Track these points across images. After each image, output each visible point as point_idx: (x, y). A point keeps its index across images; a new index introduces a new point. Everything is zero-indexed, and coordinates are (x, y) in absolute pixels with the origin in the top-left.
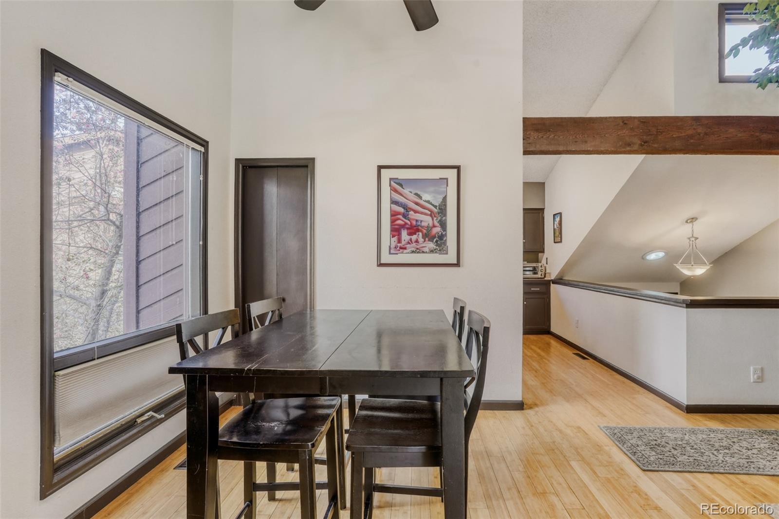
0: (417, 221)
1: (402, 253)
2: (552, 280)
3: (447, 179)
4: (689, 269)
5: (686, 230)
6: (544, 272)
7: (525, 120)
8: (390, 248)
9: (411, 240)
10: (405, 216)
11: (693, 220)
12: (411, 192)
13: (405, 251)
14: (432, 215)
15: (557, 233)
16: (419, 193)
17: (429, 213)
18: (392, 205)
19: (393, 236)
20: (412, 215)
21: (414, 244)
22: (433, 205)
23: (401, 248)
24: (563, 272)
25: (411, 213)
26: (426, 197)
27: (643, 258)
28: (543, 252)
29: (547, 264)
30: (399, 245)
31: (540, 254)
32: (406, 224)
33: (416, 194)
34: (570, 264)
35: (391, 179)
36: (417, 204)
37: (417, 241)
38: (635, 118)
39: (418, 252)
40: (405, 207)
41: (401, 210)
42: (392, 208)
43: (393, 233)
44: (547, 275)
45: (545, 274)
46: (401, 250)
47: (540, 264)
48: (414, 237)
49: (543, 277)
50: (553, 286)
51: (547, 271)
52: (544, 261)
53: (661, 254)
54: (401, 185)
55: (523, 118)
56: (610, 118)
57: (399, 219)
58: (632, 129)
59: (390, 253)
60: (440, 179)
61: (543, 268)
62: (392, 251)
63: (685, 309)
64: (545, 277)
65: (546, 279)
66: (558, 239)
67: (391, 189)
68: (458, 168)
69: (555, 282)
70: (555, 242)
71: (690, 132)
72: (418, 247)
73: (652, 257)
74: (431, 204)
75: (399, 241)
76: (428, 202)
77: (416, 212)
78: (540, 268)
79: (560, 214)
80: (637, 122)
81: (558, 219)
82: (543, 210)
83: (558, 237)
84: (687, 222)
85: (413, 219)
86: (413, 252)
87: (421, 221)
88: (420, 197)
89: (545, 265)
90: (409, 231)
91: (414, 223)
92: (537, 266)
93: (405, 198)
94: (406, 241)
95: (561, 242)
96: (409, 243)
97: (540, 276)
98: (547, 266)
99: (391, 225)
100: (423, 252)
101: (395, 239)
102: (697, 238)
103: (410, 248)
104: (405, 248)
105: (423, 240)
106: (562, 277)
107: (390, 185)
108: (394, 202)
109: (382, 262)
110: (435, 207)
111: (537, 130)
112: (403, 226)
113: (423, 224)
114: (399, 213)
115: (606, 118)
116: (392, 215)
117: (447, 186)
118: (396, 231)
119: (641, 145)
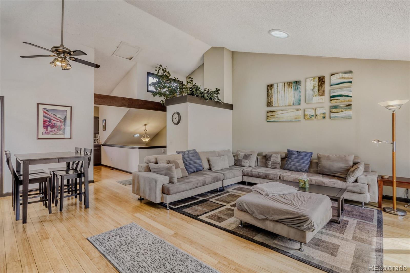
0: (54, 124)
1: (48, 135)
2: (102, 145)
3: (67, 110)
4: (144, 139)
5: (144, 128)
6: (99, 141)
7: (95, 94)
8: (43, 133)
9: (52, 130)
10: (49, 122)
11: (145, 125)
12: (52, 114)
13: (49, 134)
14: (61, 122)
15: (104, 127)
16: (55, 114)
17: (60, 121)
18: (44, 118)
19: (44, 129)
20: (52, 122)
21: (53, 132)
22: (61, 119)
23: (48, 133)
24: (106, 141)
25: (52, 121)
26: (58, 116)
27: (133, 136)
28: (98, 134)
29: (100, 138)
30: (47, 132)
31: (97, 135)
32: (50, 125)
33: (54, 115)
34: (110, 138)
35: (43, 109)
36: (54, 118)
37: (54, 131)
38: (127, 98)
39: (55, 134)
40: (49, 119)
41: (48, 120)
42: (44, 119)
43: (44, 127)
44: (100, 143)
45: (99, 142)
46: (48, 134)
47: (97, 139)
48: (53, 129)
49: (98, 143)
50: (102, 147)
51: (100, 141)
52: (98, 137)
53: (139, 135)
54: (48, 111)
55: (94, 94)
56: (120, 97)
57: (47, 123)
58: (126, 101)
59: (43, 135)
60: (64, 110)
61: (98, 140)
62: (44, 134)
63: (138, 150)
64: (99, 143)
65: (99, 144)
66: (105, 129)
67: (43, 112)
68: (71, 107)
69: (103, 145)
70: (103, 130)
71: (140, 104)
72: (55, 133)
73: (136, 136)
74: (60, 118)
75: (47, 130)
76: (59, 117)
77: (54, 120)
78: (97, 140)
79: (105, 120)
80: (127, 99)
81: (104, 122)
82: (98, 117)
83: (104, 128)
84: (144, 125)
85: (53, 123)
86: (53, 134)
87: (56, 124)
88: (56, 116)
89: (99, 139)
90: (51, 127)
91: (53, 124)
92: (96, 140)
93: (49, 115)
94: (50, 130)
95: (105, 130)
96: (51, 131)
97: (97, 143)
98: (100, 139)
99: (43, 125)
100: (57, 134)
101: (45, 130)
102: (146, 131)
103: (51, 133)
104: (50, 133)
105: (57, 130)
106: (106, 143)
107: (43, 110)
108: (44, 116)
109: (39, 138)
110: (62, 119)
111: (98, 98)
112: (49, 125)
113: (57, 125)
114: (47, 121)
115: (119, 97)
116: (44, 121)
117: (67, 112)
118: (45, 127)
119: (128, 106)
